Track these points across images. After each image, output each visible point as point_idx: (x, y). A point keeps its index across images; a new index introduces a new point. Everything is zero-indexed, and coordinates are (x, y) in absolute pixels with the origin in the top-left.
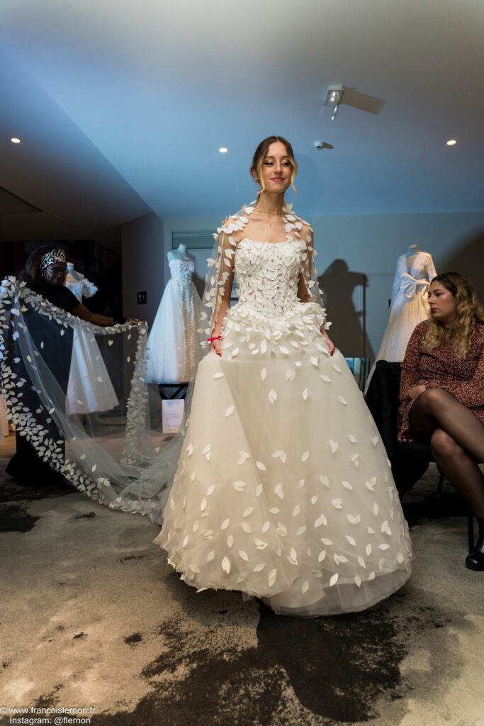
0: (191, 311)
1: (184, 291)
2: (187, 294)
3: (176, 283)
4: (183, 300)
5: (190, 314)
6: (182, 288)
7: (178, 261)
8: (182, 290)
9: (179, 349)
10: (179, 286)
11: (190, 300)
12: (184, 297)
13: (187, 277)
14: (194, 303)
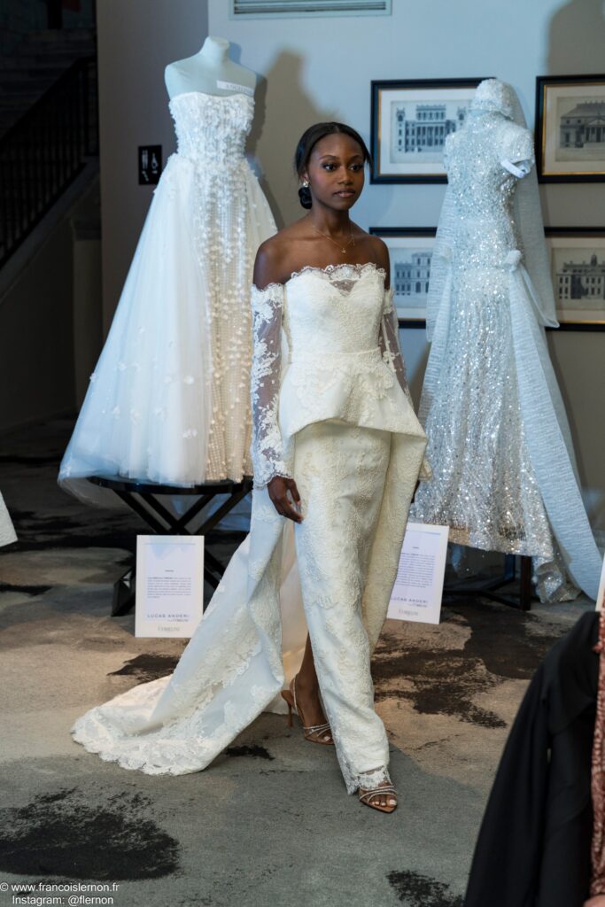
0: (235, 259)
1: (213, 195)
2: (224, 203)
3: (191, 168)
4: (211, 223)
5: (232, 266)
6: (208, 183)
7: (195, 95)
8: (206, 191)
9: (190, 380)
10: (198, 176)
11: (234, 222)
12: (213, 211)
13: (223, 146)
14: (246, 230)
